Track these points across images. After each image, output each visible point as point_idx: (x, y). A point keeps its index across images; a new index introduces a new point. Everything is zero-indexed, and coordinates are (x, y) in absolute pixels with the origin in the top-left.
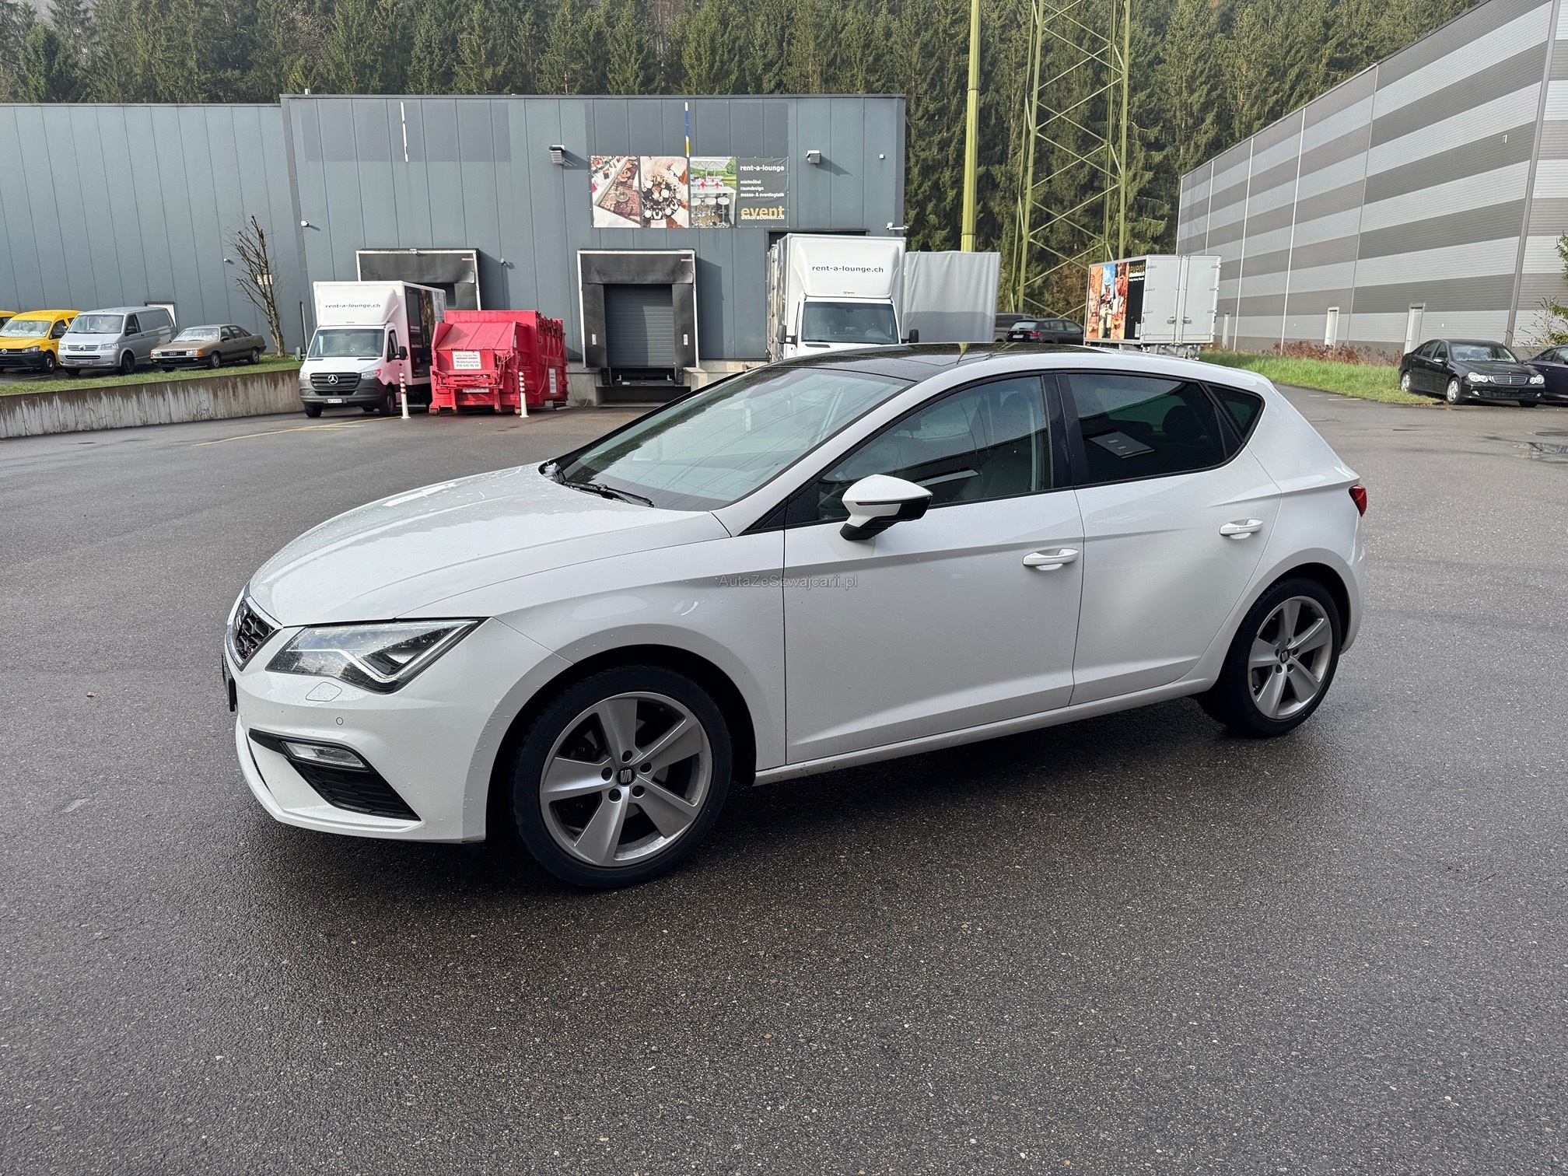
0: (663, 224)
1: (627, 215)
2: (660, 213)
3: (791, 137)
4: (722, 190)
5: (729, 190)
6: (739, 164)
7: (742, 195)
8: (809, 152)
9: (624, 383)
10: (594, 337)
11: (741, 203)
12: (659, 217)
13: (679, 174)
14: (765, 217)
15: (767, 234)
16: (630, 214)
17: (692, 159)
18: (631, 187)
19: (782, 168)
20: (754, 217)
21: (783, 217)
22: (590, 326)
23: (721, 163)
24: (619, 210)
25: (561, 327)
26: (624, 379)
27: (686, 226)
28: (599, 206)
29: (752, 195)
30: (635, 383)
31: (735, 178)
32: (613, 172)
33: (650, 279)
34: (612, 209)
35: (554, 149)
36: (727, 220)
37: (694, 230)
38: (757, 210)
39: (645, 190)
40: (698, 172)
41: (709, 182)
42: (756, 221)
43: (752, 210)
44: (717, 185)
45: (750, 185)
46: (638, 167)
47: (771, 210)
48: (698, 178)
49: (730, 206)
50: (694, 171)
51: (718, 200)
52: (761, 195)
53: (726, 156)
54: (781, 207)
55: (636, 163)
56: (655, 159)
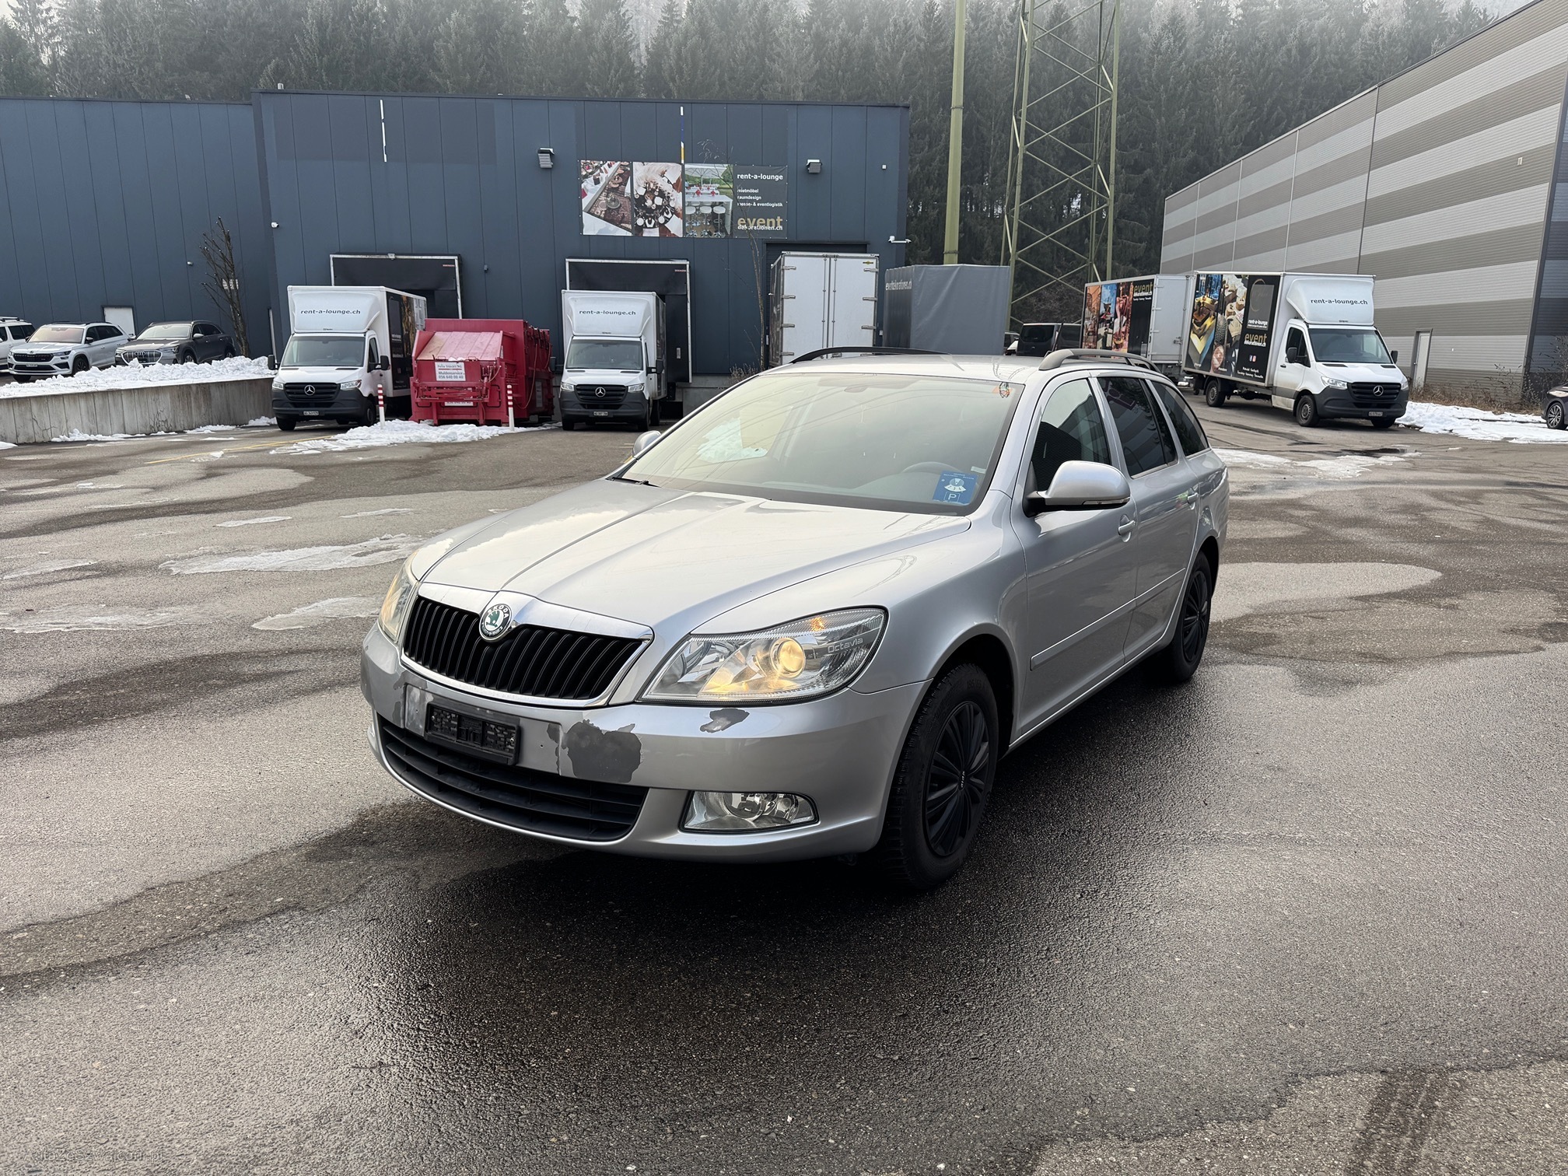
1: (618, 223)
2: (653, 221)
3: (790, 144)
4: (717, 199)
5: (725, 199)
6: (736, 172)
7: (739, 204)
8: (809, 161)
11: (738, 212)
12: (652, 226)
13: (674, 181)
14: (762, 228)
15: (766, 247)
16: (621, 222)
17: (687, 166)
18: (622, 193)
20: (751, 227)
21: (781, 227)
23: (718, 170)
24: (609, 217)
25: (548, 338)
28: (589, 212)
29: (749, 204)
31: (731, 186)
32: (604, 177)
34: (602, 216)
35: (542, 152)
36: (723, 230)
37: (687, 240)
38: (754, 220)
39: (637, 197)
40: (693, 179)
41: (704, 189)
42: (753, 232)
43: (749, 219)
44: (713, 193)
45: (747, 194)
46: (630, 173)
47: (768, 220)
48: (693, 186)
49: (726, 215)
50: (689, 178)
51: (714, 208)
52: (758, 205)
53: (722, 163)
54: (779, 217)
55: (629, 169)
56: (649, 165)
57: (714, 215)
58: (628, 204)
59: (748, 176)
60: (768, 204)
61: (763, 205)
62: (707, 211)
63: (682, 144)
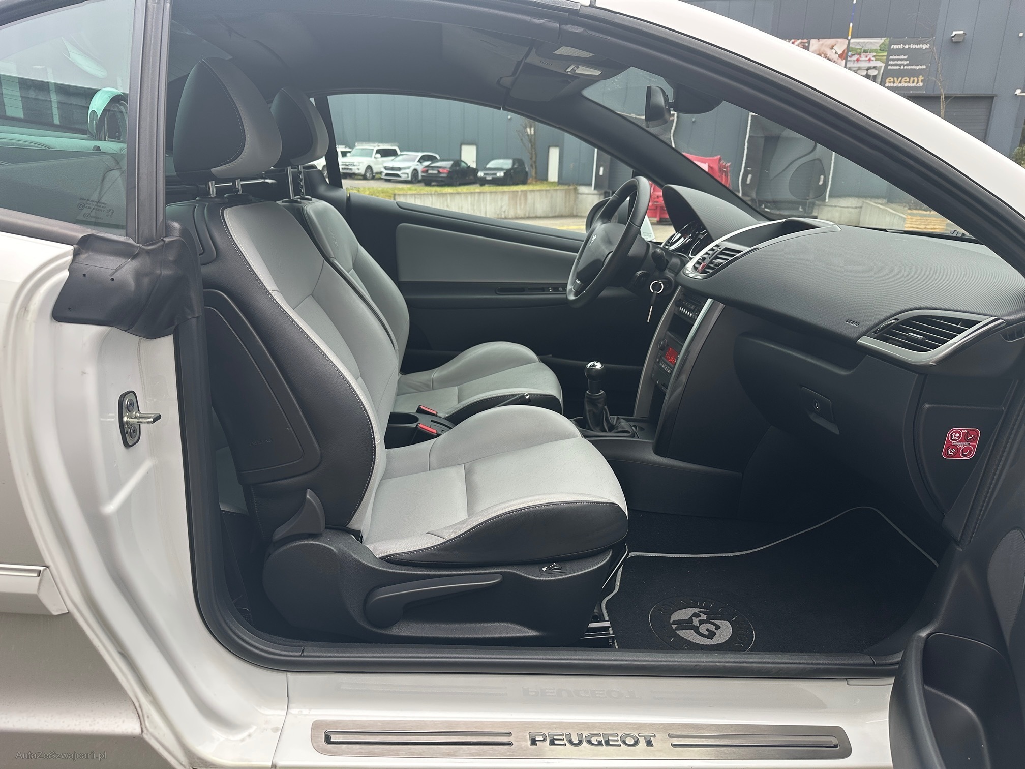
3: (941, 20)
4: (872, 64)
5: (879, 64)
6: (891, 43)
7: (889, 67)
8: (954, 33)
10: (749, 177)
11: (887, 74)
13: (840, 52)
14: (906, 85)
17: (852, 41)
20: (896, 85)
21: (921, 84)
22: (748, 168)
23: (876, 43)
29: (898, 67)
31: (885, 54)
38: (900, 79)
40: (856, 50)
41: (863, 58)
43: (896, 79)
44: (870, 60)
45: (897, 60)
47: (912, 79)
48: (854, 55)
49: (877, 76)
50: (853, 50)
51: (869, 71)
52: (905, 67)
53: (881, 37)
54: (921, 76)
55: (807, 45)
56: (823, 41)
59: (901, 46)
60: (913, 67)
61: (909, 67)
63: (851, 25)
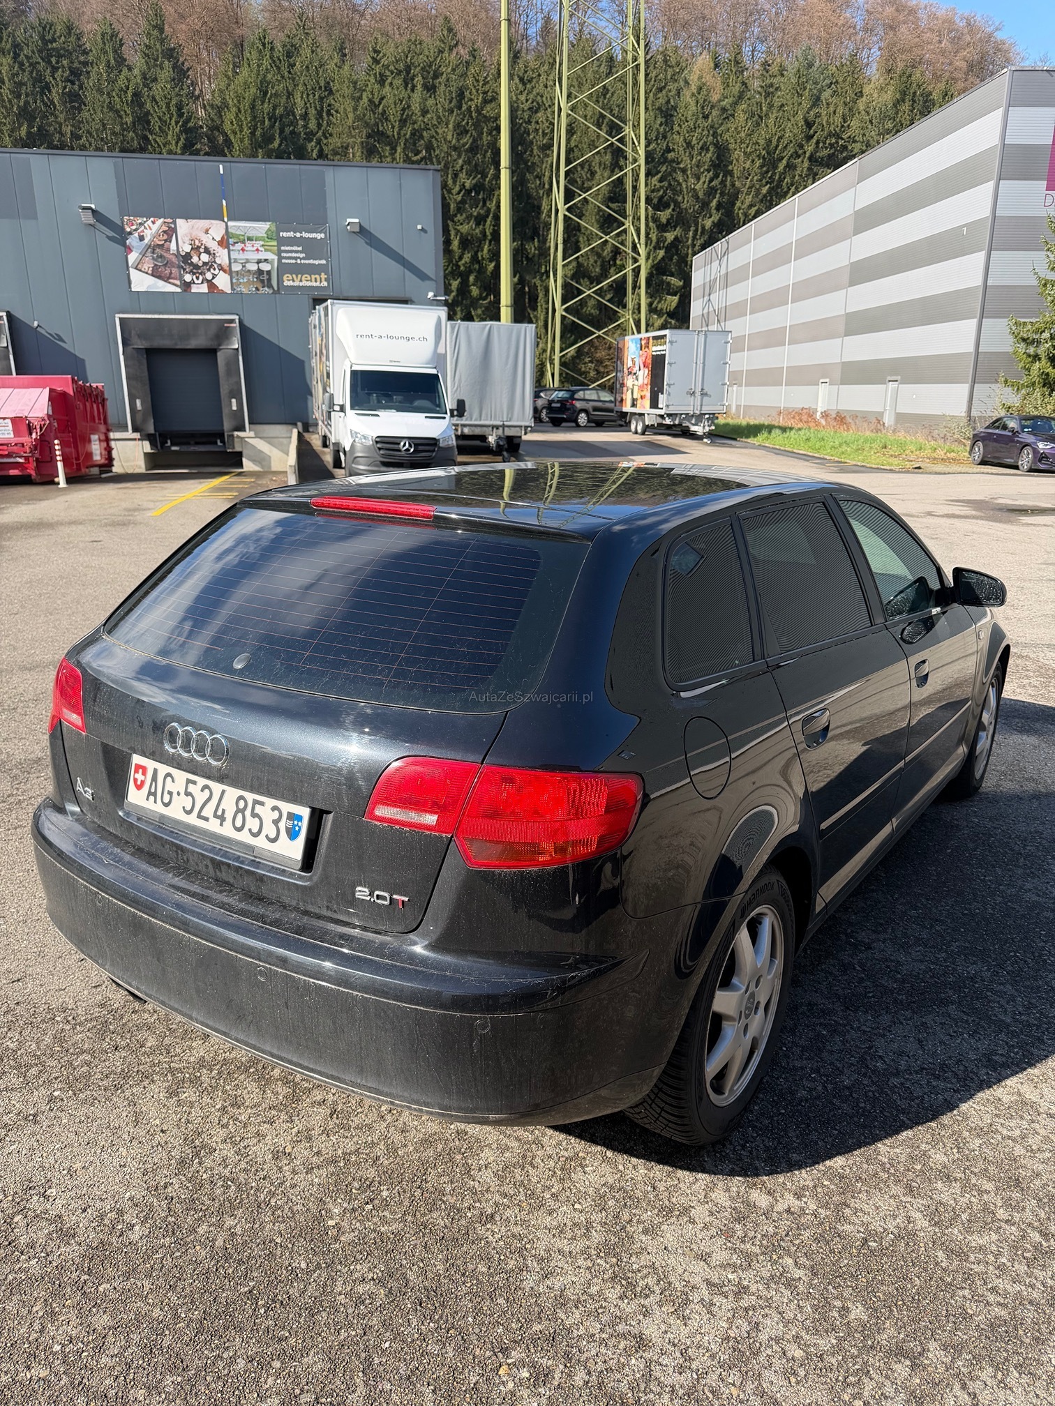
0: (204, 289)
1: (166, 279)
2: (201, 278)
3: (330, 205)
4: (263, 255)
5: (270, 256)
6: (279, 230)
7: (284, 261)
8: (349, 220)
9: (174, 448)
10: (138, 402)
11: (283, 269)
12: (200, 281)
13: (218, 239)
14: (308, 284)
15: (311, 301)
16: (169, 278)
17: (230, 224)
18: (168, 250)
19: (322, 235)
20: (296, 284)
21: (325, 284)
22: (134, 391)
23: (261, 228)
24: (156, 274)
25: (102, 392)
26: (173, 444)
27: (229, 291)
28: (136, 268)
29: (294, 261)
30: (185, 448)
31: (275, 243)
32: (148, 235)
33: (194, 344)
34: (150, 272)
35: (84, 208)
36: (270, 286)
37: (236, 295)
38: (299, 276)
39: (183, 254)
40: (237, 236)
41: (249, 246)
42: (299, 287)
43: (294, 276)
44: (257, 250)
45: (291, 252)
46: (174, 230)
47: (313, 277)
48: (237, 243)
49: (272, 271)
50: (234, 236)
51: (260, 265)
52: (302, 262)
53: (265, 221)
54: (323, 274)
55: (172, 226)
56: (192, 222)
57: (260, 272)
58: (174, 260)
59: (291, 234)
60: (312, 261)
61: (307, 262)
62: (254, 267)
63: (224, 202)
